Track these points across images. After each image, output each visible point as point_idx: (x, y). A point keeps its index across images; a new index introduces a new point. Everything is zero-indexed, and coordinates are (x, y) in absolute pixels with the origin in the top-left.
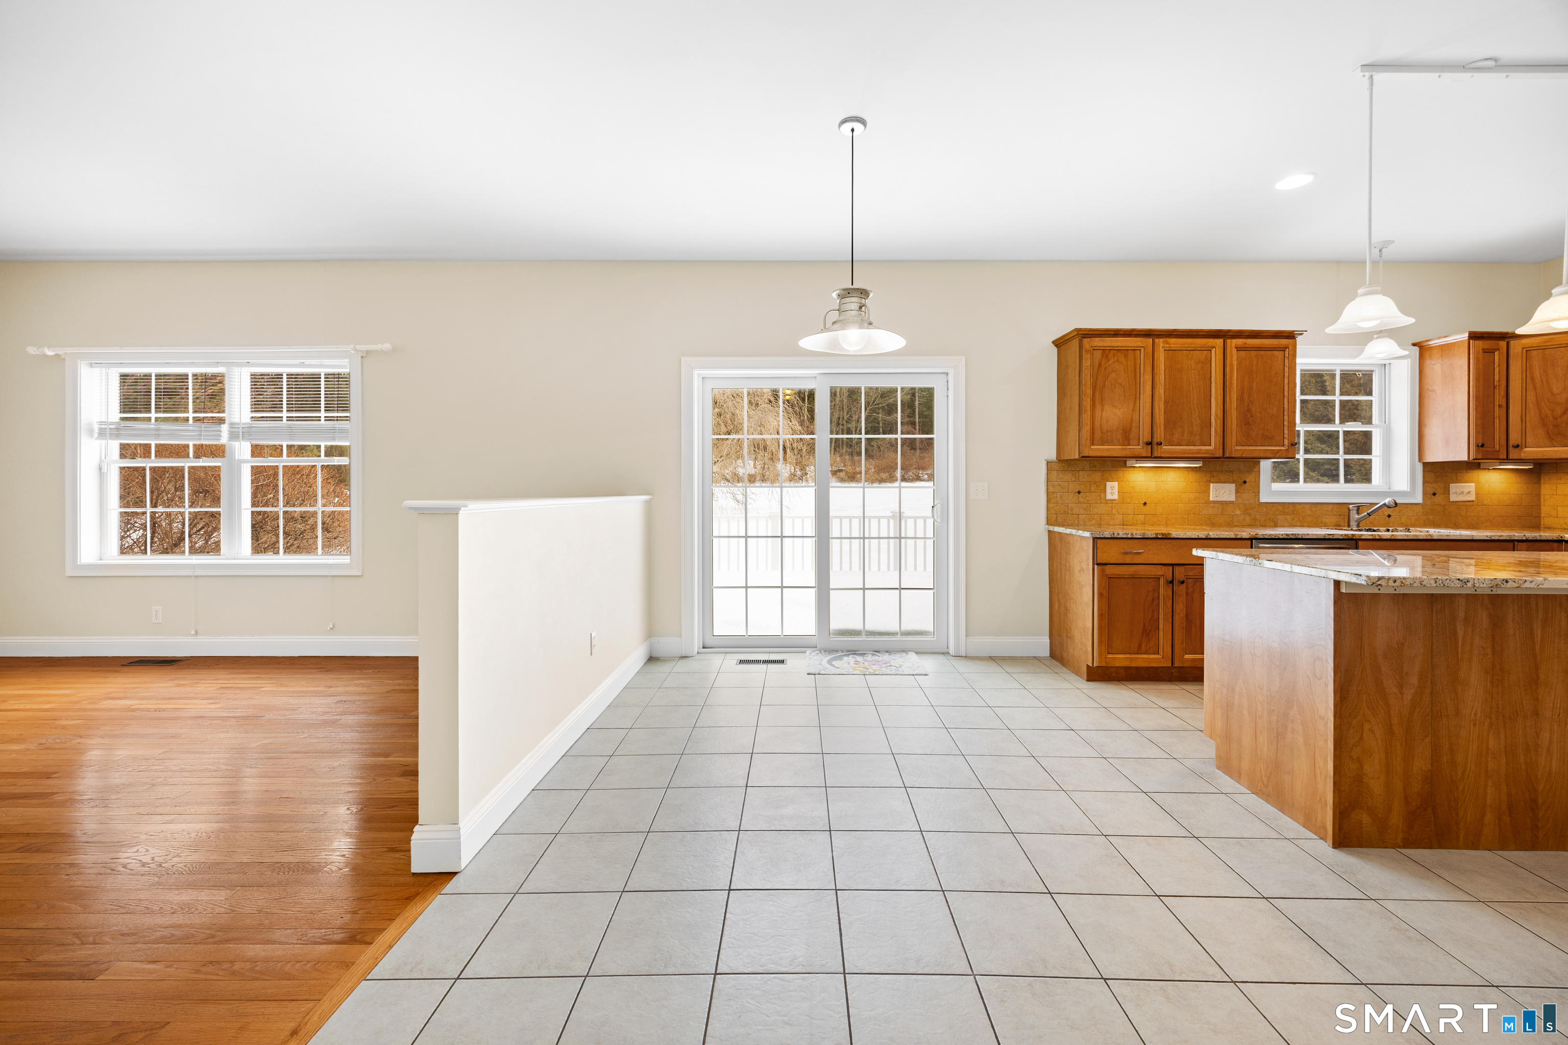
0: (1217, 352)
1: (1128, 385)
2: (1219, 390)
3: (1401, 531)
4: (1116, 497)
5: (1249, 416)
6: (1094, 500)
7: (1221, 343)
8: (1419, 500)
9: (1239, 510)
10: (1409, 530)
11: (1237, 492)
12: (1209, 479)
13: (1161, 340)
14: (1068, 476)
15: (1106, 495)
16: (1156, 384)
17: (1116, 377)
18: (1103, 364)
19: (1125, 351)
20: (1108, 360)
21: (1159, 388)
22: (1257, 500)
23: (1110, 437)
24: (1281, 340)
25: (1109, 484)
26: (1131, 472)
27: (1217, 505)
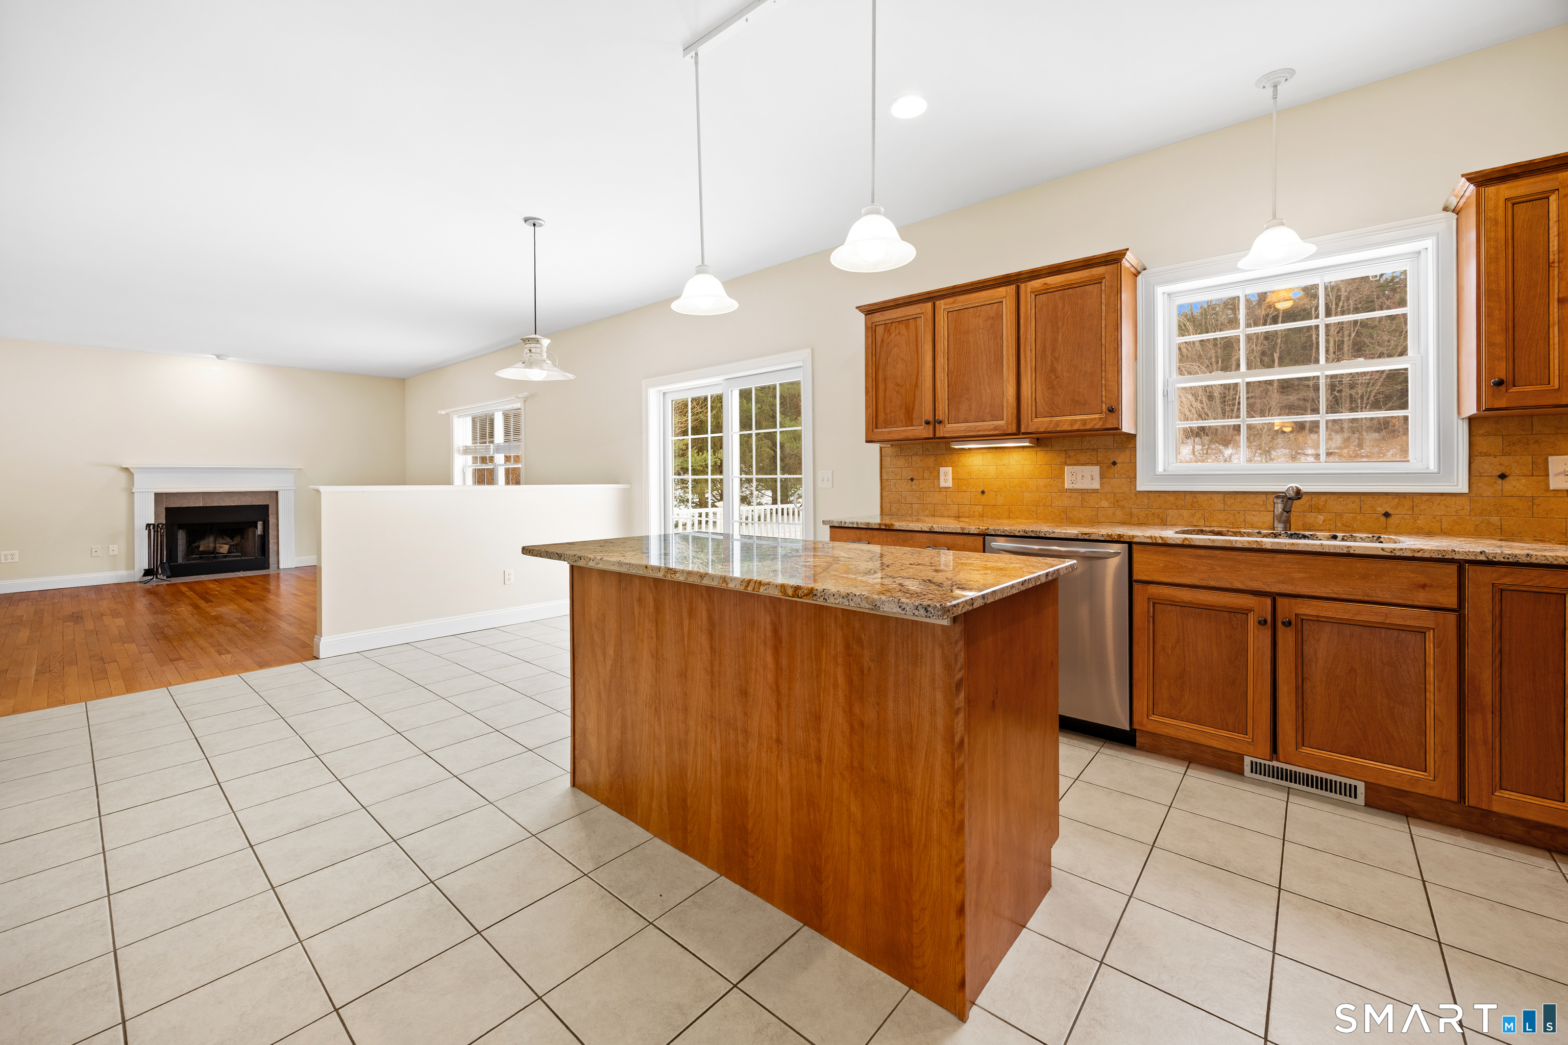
0: (1008, 302)
1: (910, 359)
2: (1010, 350)
3: (1362, 539)
4: (950, 484)
5: (1053, 377)
6: (927, 488)
7: (1013, 290)
8: (1460, 486)
9: (1107, 500)
10: (1379, 540)
11: (1102, 477)
12: (1063, 461)
13: (942, 301)
14: (901, 462)
15: (939, 482)
16: (937, 354)
17: (898, 351)
18: (885, 340)
19: (905, 321)
20: (890, 335)
21: (941, 357)
22: (1133, 488)
23: (893, 419)
24: (1094, 269)
25: (942, 470)
26: (967, 455)
27: (1074, 495)
